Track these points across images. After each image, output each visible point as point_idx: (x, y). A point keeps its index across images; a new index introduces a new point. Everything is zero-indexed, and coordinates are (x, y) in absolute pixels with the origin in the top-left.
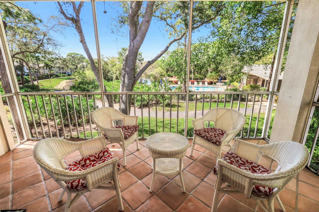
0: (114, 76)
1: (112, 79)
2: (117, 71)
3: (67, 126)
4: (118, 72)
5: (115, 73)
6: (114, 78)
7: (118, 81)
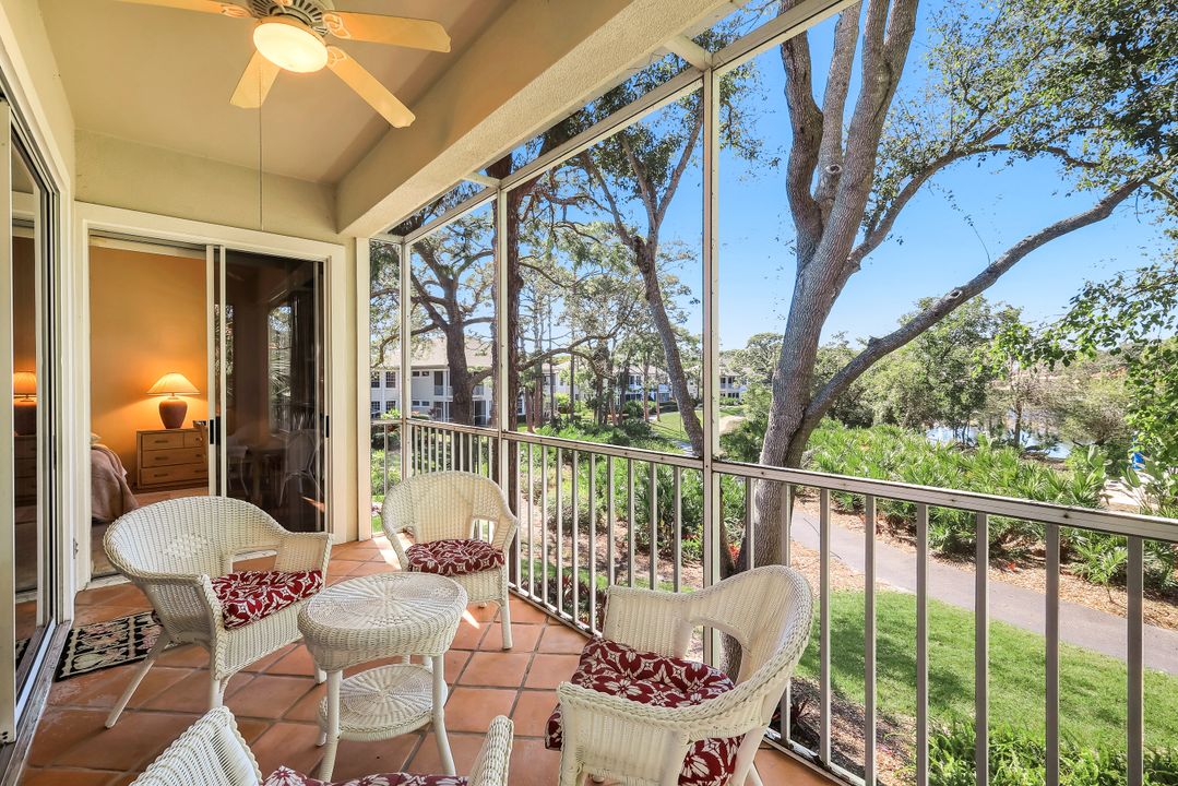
0: (879, 409)
1: (871, 420)
2: (890, 388)
3: (644, 549)
4: (894, 395)
5: (885, 398)
6: (878, 417)
7: (894, 427)
